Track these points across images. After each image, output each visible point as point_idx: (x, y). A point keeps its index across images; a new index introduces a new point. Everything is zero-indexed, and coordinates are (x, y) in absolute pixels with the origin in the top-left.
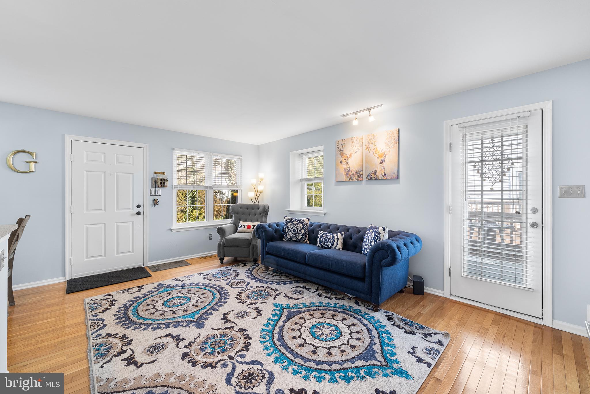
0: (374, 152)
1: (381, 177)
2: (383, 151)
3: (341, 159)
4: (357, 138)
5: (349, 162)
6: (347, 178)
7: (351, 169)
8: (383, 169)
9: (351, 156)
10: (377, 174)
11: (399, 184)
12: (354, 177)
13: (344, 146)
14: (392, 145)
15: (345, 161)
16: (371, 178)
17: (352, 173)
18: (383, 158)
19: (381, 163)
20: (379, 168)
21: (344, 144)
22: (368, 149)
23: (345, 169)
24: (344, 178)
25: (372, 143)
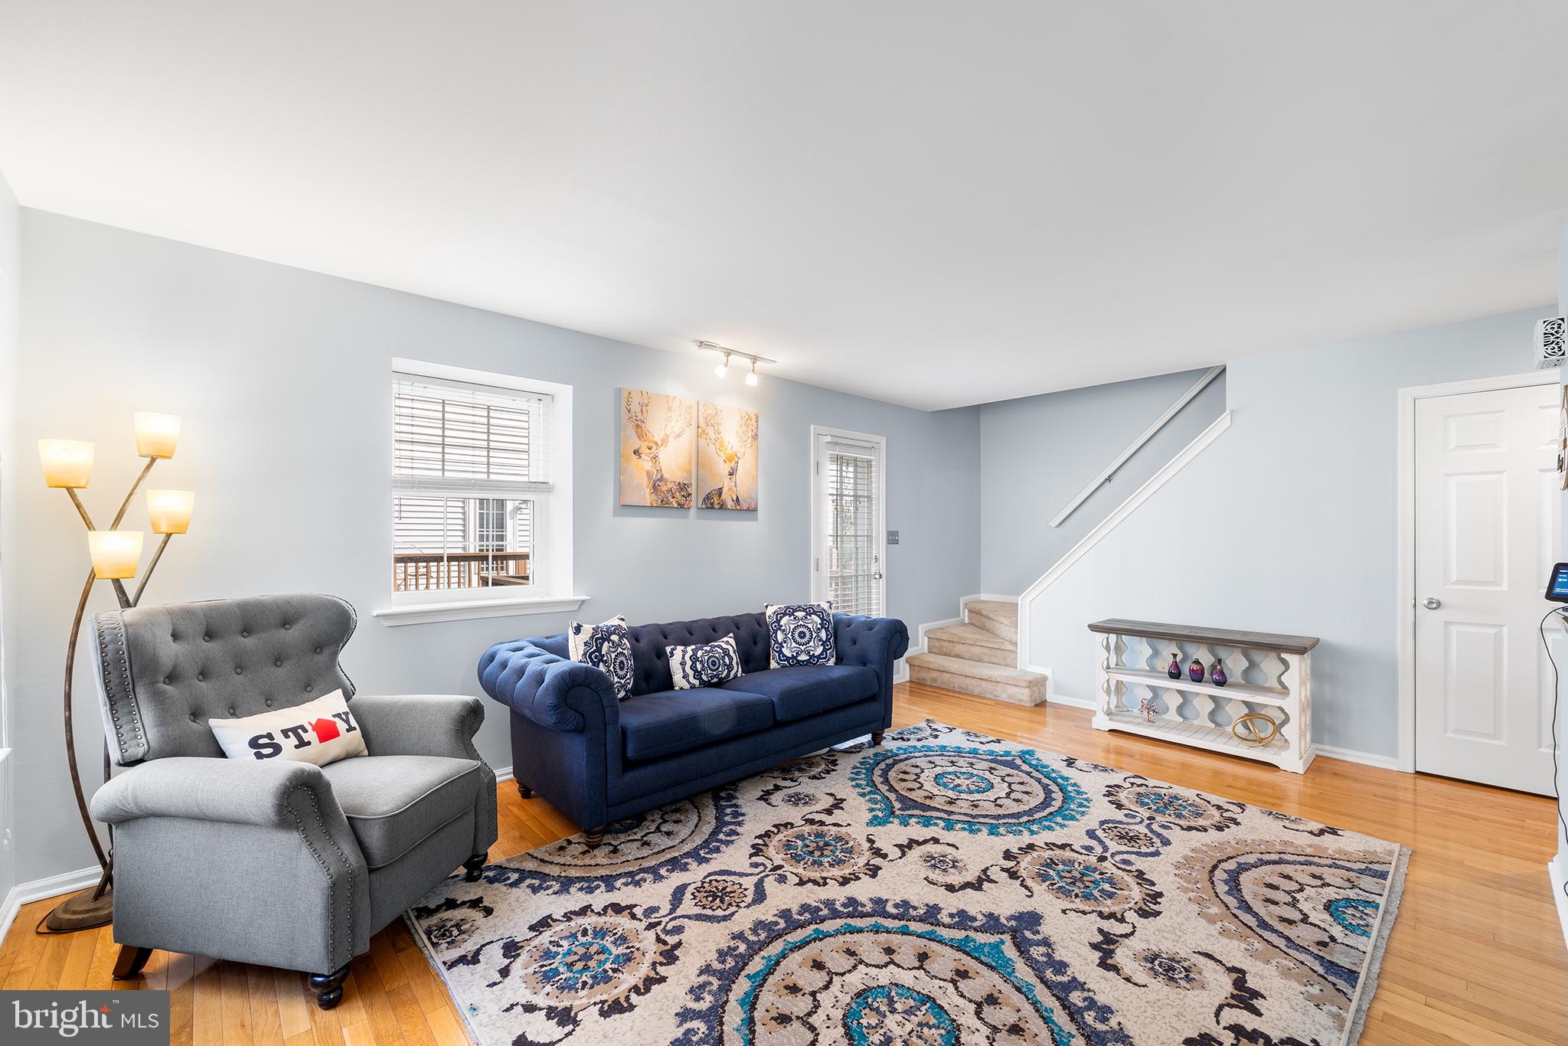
0: (718, 447)
1: (730, 504)
2: (734, 450)
3: (636, 443)
4: (681, 402)
5: (660, 456)
6: (654, 497)
7: (666, 476)
8: (735, 488)
9: (665, 441)
10: (723, 496)
11: (757, 520)
12: (673, 497)
13: (647, 411)
14: (749, 440)
15: (650, 451)
16: (712, 504)
17: (670, 486)
18: (733, 464)
19: (731, 474)
20: (727, 484)
21: (647, 405)
22: (704, 437)
23: (648, 473)
24: (647, 497)
25: (712, 425)
